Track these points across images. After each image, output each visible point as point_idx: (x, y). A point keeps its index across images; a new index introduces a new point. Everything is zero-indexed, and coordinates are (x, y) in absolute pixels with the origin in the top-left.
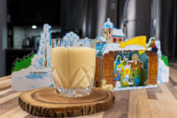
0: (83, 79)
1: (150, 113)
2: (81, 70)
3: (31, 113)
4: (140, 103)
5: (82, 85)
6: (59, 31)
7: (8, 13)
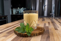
0: (34, 24)
1: (57, 35)
2: (34, 21)
3: (18, 35)
4: (53, 32)
5: (34, 26)
6: (26, 9)
7: (11, 4)
